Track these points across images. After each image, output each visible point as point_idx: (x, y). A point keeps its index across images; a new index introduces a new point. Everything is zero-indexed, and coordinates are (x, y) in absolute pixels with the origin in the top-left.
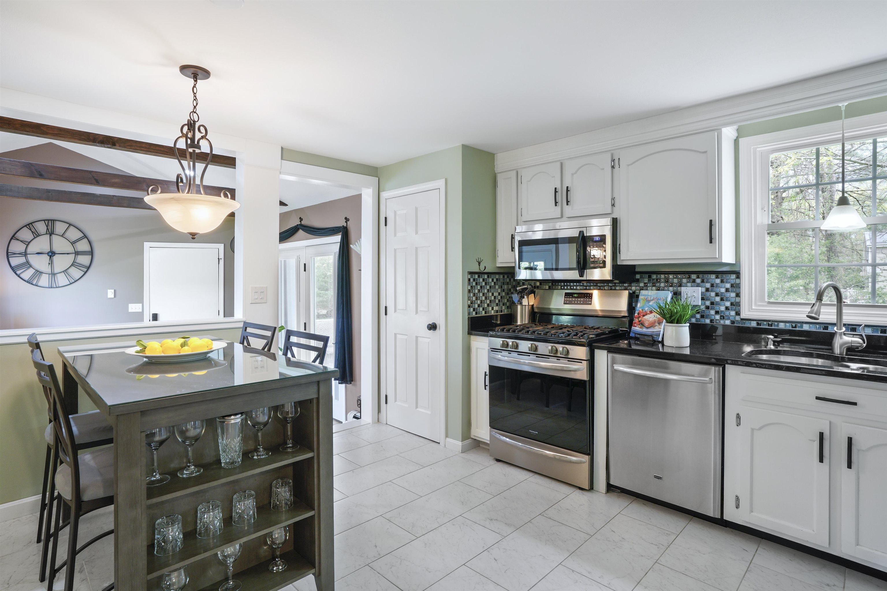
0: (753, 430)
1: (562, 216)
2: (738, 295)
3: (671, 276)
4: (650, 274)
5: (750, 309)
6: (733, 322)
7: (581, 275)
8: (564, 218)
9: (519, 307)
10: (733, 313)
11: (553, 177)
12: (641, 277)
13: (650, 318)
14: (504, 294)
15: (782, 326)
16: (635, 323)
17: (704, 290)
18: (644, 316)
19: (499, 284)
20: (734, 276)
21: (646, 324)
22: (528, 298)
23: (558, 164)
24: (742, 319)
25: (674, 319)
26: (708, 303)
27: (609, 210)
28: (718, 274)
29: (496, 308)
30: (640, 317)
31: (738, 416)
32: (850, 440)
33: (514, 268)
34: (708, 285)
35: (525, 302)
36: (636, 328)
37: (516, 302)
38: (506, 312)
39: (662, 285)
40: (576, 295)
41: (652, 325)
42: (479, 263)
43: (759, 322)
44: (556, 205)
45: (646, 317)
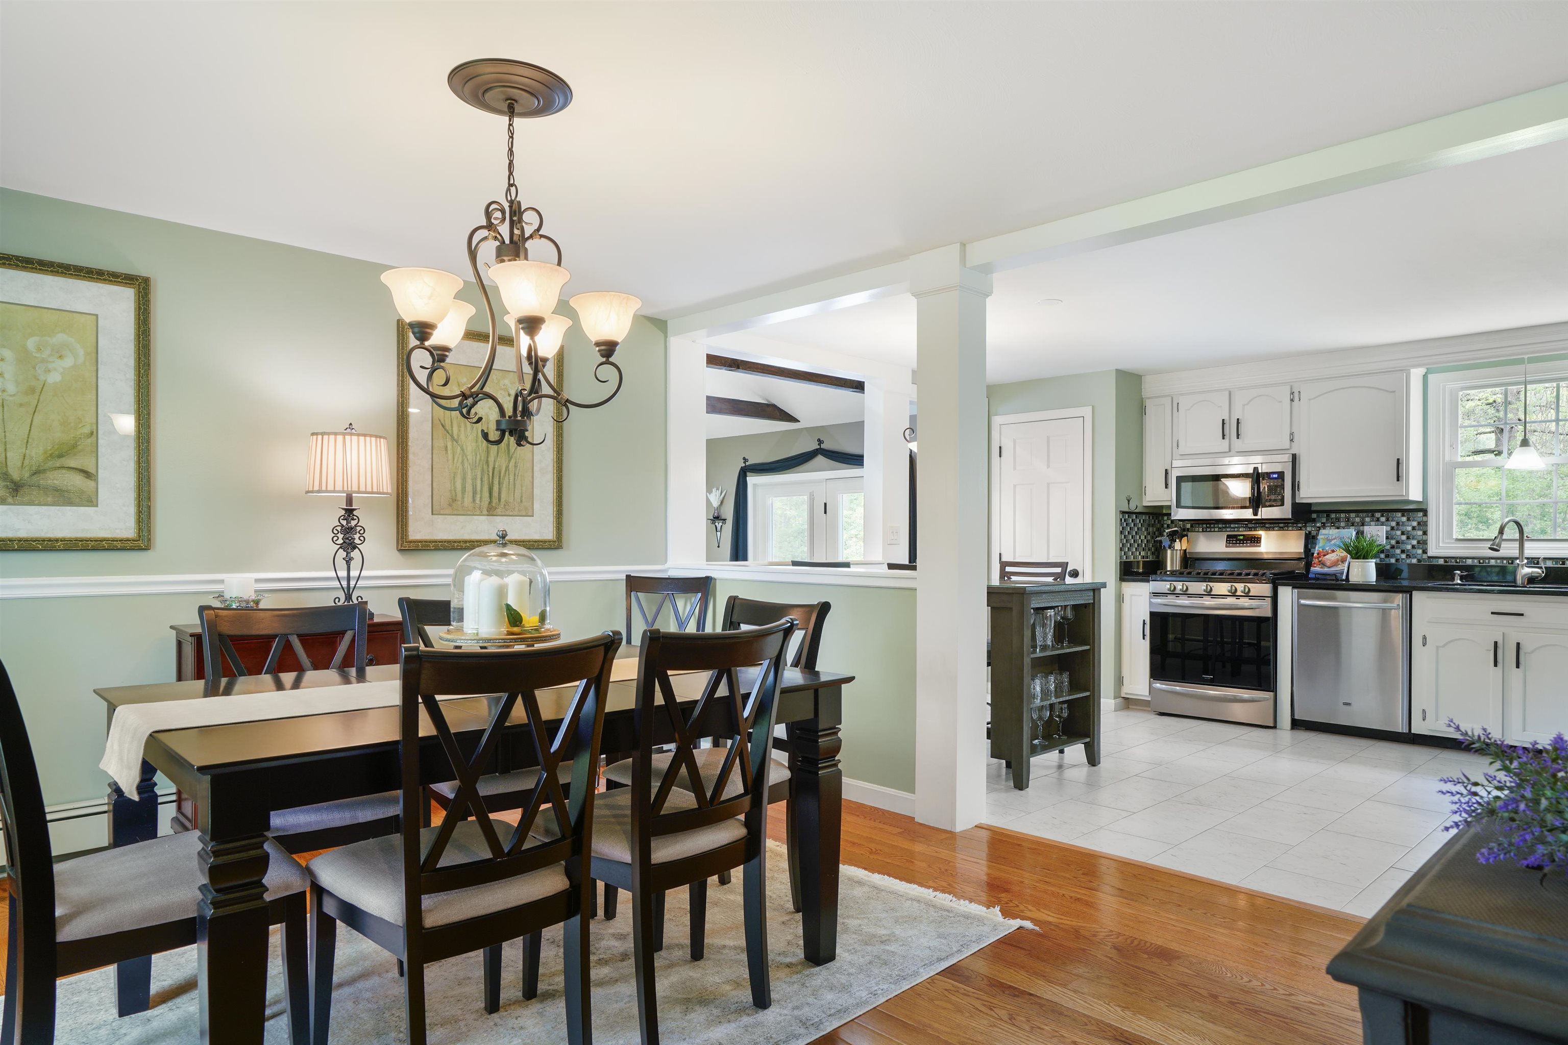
0: (1437, 647)
1: (1230, 451)
2: (1425, 533)
3: (1353, 515)
4: (1328, 513)
5: (1438, 547)
6: (1419, 561)
7: (1255, 514)
8: (1232, 453)
9: (1169, 552)
10: (1420, 551)
11: (1219, 407)
12: (1318, 516)
13: (1331, 557)
14: (1149, 537)
15: (1469, 562)
16: (1315, 563)
17: (1389, 528)
18: (1324, 555)
19: (1146, 525)
20: (1421, 514)
21: (1328, 564)
22: (1181, 541)
23: (1227, 393)
24: (1429, 557)
25: (1360, 555)
26: (1393, 542)
27: (1286, 444)
28: (1403, 512)
29: (1143, 553)
30: (1320, 557)
31: (1425, 638)
32: (1518, 644)
33: (1169, 507)
34: (1394, 524)
35: (1177, 545)
36: (1316, 569)
37: (1167, 546)
38: (1150, 559)
39: (1342, 524)
40: (1241, 537)
41: (1335, 564)
42: (1129, 501)
43: (1446, 559)
44: (1223, 438)
45: (1327, 557)
